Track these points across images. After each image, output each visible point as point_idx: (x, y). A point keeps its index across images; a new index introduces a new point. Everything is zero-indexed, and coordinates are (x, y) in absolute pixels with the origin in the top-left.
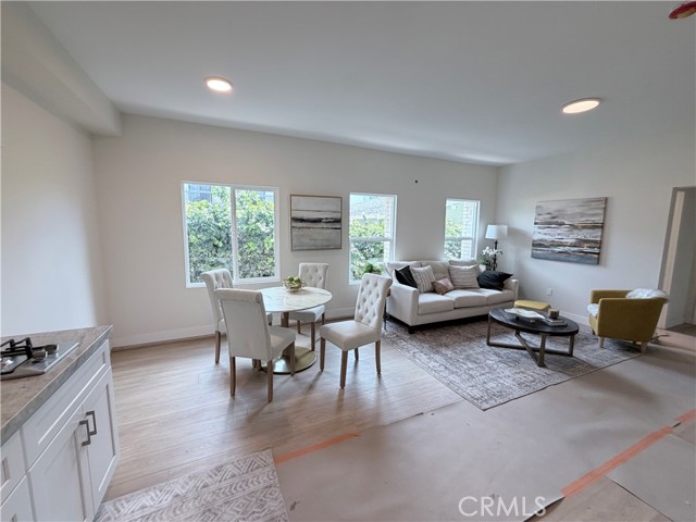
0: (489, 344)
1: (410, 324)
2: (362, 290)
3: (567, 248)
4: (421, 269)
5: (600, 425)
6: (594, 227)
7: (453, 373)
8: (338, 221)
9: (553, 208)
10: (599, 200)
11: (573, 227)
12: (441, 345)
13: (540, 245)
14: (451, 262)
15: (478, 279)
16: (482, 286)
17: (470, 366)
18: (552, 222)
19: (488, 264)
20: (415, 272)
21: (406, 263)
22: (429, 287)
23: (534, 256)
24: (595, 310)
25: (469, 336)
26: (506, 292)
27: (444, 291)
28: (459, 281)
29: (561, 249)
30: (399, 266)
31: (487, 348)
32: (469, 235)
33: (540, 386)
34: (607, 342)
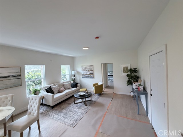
0: (75, 104)
1: (52, 106)
2: (30, 102)
3: (88, 75)
4: (55, 86)
5: (97, 117)
6: (92, 71)
7: (65, 118)
8: (20, 75)
9: (85, 67)
10: (91, 65)
11: (88, 71)
12: (62, 109)
13: (83, 75)
14: (64, 82)
15: (71, 86)
16: (72, 87)
17: (70, 113)
18: (85, 70)
19: (73, 81)
20: (53, 88)
21: (49, 86)
22: (58, 91)
23: (83, 77)
24: (94, 88)
25: (70, 103)
26: (78, 88)
27: (62, 91)
28: (66, 87)
29: (87, 76)
30: (47, 87)
31: (75, 105)
32: (68, 74)
33: (86, 112)
34: (97, 94)
